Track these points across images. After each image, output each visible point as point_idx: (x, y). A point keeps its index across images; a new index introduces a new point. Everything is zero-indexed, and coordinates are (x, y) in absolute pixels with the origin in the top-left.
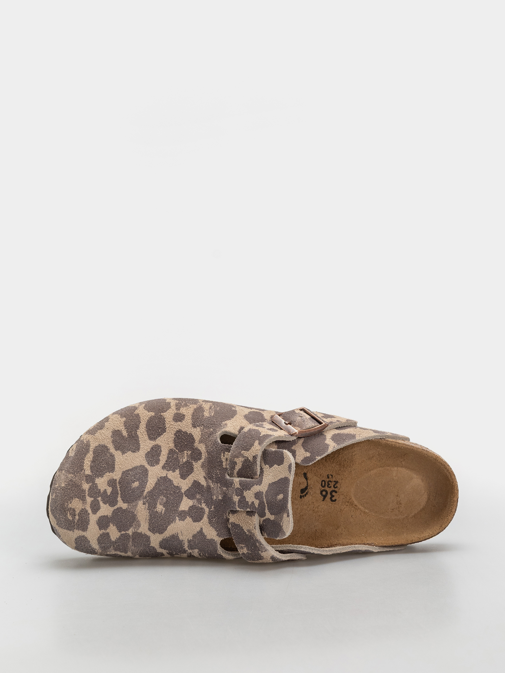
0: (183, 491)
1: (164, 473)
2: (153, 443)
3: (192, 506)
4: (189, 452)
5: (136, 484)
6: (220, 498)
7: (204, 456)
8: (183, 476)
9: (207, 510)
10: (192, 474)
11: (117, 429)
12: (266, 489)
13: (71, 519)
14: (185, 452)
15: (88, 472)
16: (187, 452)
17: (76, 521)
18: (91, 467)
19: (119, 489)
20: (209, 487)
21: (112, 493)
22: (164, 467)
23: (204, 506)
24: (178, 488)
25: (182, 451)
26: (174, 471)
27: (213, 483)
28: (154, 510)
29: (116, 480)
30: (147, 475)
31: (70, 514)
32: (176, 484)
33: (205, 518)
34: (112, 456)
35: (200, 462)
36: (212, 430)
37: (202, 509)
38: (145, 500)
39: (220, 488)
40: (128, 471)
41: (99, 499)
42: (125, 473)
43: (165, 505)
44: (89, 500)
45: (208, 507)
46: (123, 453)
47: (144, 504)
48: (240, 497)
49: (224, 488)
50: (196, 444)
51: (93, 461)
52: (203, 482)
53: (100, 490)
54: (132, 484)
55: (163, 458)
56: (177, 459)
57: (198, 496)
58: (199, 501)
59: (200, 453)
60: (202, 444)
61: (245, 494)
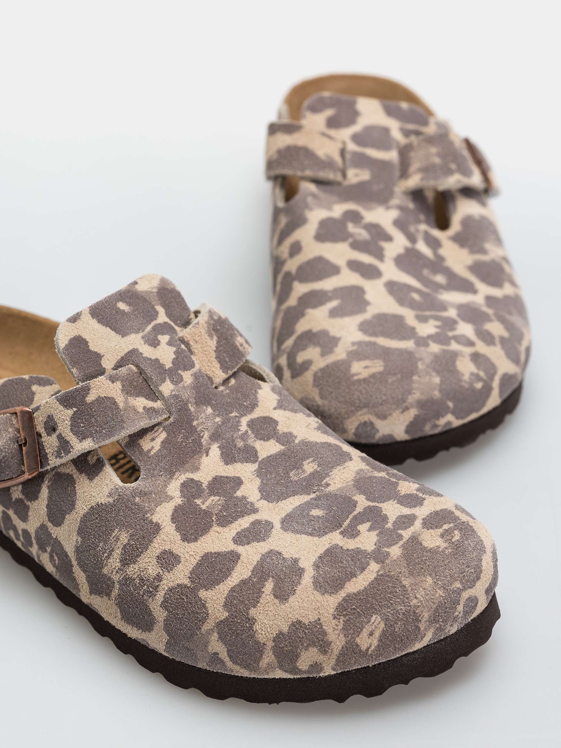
0: (255, 466)
1: (262, 504)
2: (240, 549)
3: (261, 439)
4: (198, 502)
5: (316, 512)
6: (209, 410)
7: (182, 477)
8: (238, 482)
9: (244, 421)
10: (222, 475)
11: (276, 601)
12: (133, 336)
13: (456, 532)
14: (204, 507)
15: (374, 567)
16: (201, 504)
17: (452, 525)
18: (363, 569)
19: (348, 521)
20: (215, 437)
21: (363, 522)
22: (255, 511)
23: (244, 427)
24: (259, 473)
25: (207, 513)
26: (244, 498)
27: (201, 435)
28: (320, 470)
29: (341, 533)
30: (288, 515)
31: (452, 537)
32: (258, 482)
33: (257, 414)
34: (316, 567)
35: (195, 476)
36: (137, 498)
37: (248, 425)
38: (323, 488)
39: (197, 419)
40: (311, 534)
41: (389, 525)
42: (320, 532)
43: (299, 467)
44: (406, 534)
45: (239, 422)
46: (296, 561)
47: (328, 485)
48: (180, 372)
49: (192, 409)
50: (178, 500)
51: (353, 575)
52: (215, 451)
53: (378, 535)
54: (321, 516)
55: (244, 522)
56: (225, 507)
57: (240, 444)
58: (244, 436)
59: (184, 485)
60: (170, 493)
61: (168, 365)
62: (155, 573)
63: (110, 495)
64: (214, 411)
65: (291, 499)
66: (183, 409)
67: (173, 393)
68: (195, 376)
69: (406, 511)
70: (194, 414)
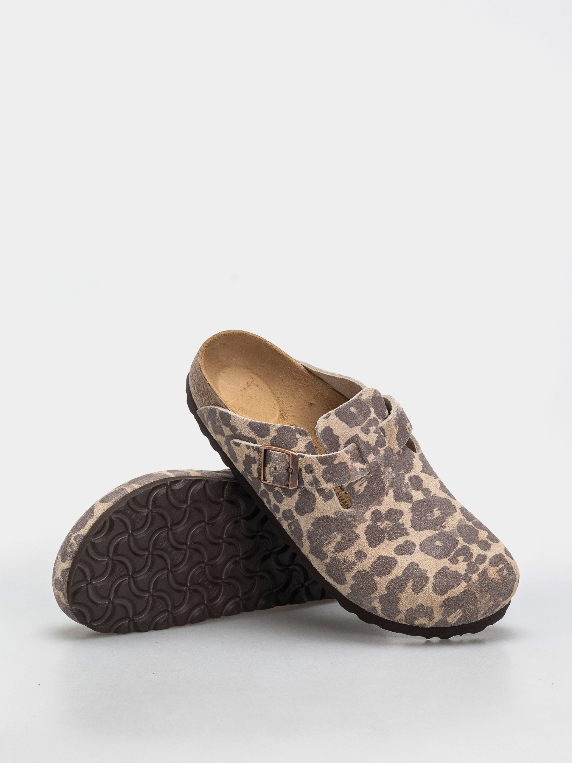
0: (411, 505)
1: (411, 530)
2: (398, 557)
3: (414, 489)
4: (379, 524)
5: (438, 543)
6: (390, 469)
7: (373, 508)
8: (400, 513)
9: (407, 476)
10: (393, 508)
11: (413, 593)
12: (356, 427)
13: (505, 570)
14: (381, 527)
15: (463, 584)
16: (380, 525)
17: (503, 565)
18: (458, 585)
19: (453, 553)
20: (392, 485)
21: (460, 555)
22: (407, 534)
23: (406, 481)
24: (412, 510)
25: (383, 531)
26: (403, 524)
27: (385, 483)
28: (442, 516)
29: (449, 560)
30: (423, 541)
31: (503, 573)
32: (411, 515)
33: (413, 473)
34: (435, 577)
35: (379, 508)
36: (349, 519)
37: (409, 480)
38: (442, 528)
39: (384, 475)
40: (434, 557)
41: (473, 560)
42: (439, 557)
43: (431, 511)
44: (481, 567)
45: (404, 477)
46: (425, 571)
47: (445, 527)
48: (378, 448)
49: (382, 469)
50: (369, 522)
51: (453, 587)
52: (391, 493)
53: (467, 565)
54: (440, 546)
55: (401, 540)
56: (392, 529)
57: (404, 490)
58: (406, 486)
59: (373, 513)
60: (366, 518)
61: (373, 444)
62: (353, 560)
63: (335, 513)
64: (392, 470)
65: (426, 531)
66: (378, 470)
67: (374, 461)
68: (386, 450)
69: (482, 552)
70: (382, 472)
